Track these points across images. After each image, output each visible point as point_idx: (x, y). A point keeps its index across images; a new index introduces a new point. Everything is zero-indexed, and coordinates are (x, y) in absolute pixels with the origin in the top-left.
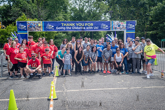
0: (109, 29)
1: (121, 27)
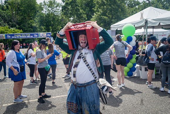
0: (38, 37)
1: (44, 36)
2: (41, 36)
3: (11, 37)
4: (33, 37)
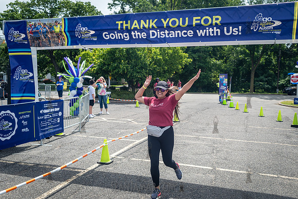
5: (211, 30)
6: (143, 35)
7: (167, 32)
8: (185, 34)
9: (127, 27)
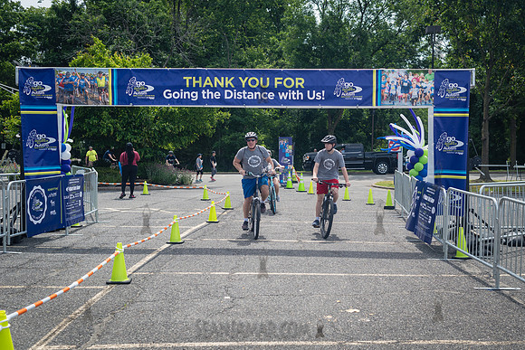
2: (392, 98)
3: (158, 93)
4: (330, 98)
5: (294, 93)
6: (217, 95)
7: (244, 93)
8: (265, 96)
9: (197, 84)
